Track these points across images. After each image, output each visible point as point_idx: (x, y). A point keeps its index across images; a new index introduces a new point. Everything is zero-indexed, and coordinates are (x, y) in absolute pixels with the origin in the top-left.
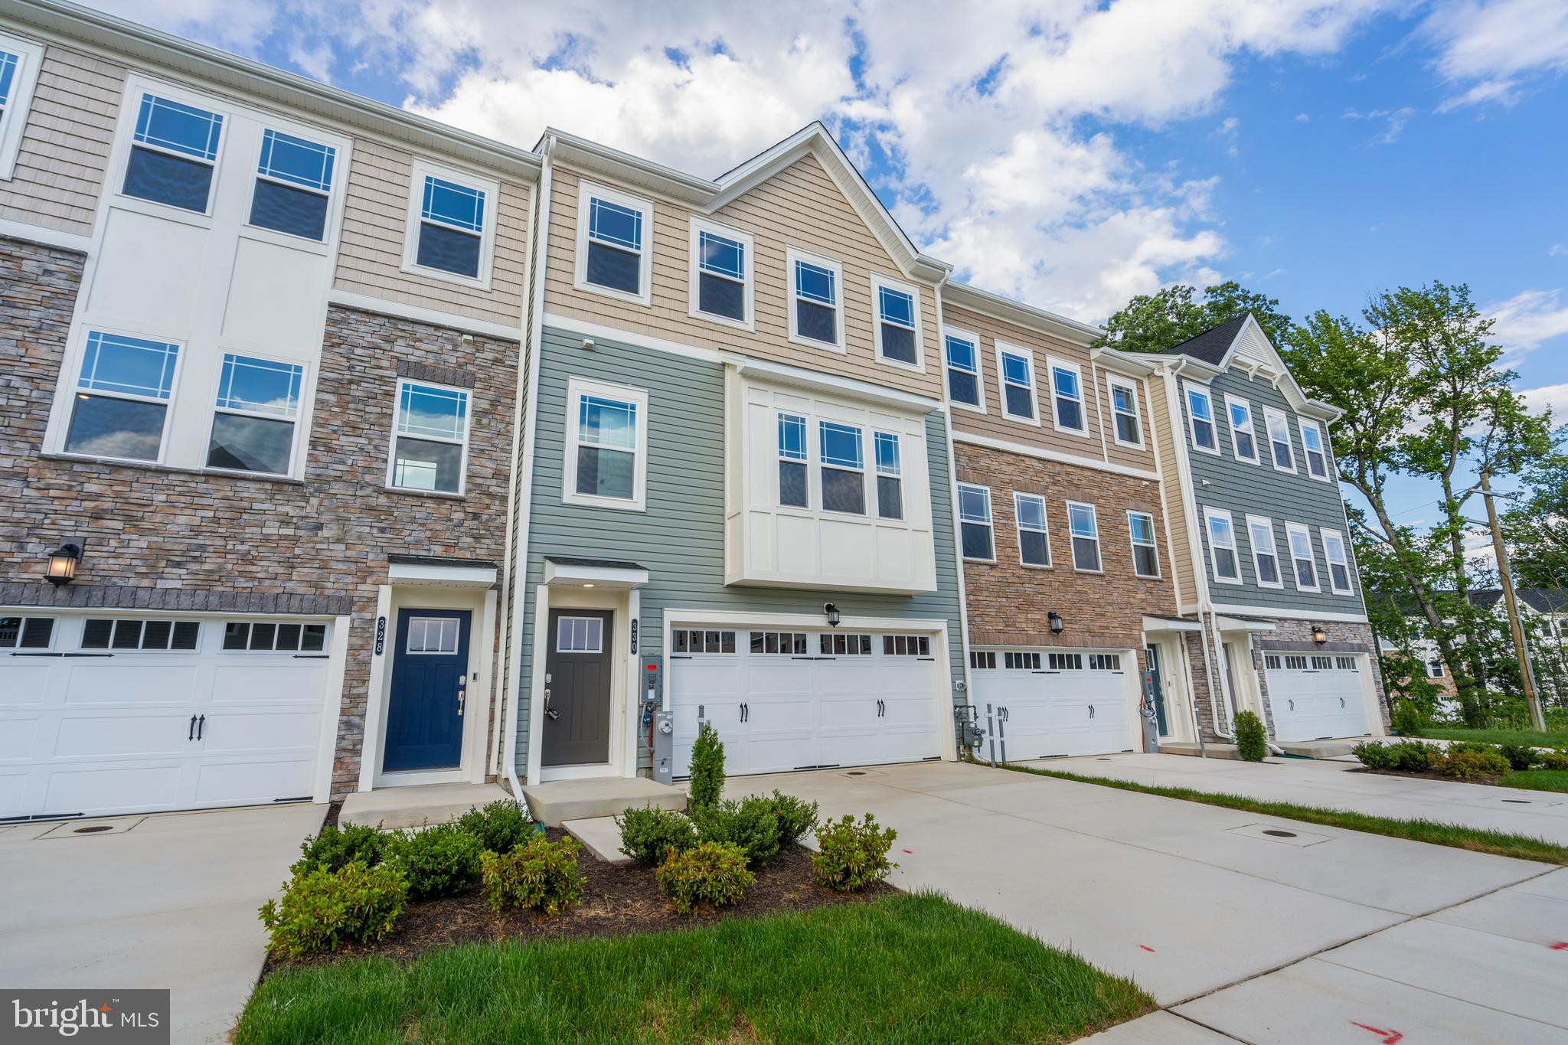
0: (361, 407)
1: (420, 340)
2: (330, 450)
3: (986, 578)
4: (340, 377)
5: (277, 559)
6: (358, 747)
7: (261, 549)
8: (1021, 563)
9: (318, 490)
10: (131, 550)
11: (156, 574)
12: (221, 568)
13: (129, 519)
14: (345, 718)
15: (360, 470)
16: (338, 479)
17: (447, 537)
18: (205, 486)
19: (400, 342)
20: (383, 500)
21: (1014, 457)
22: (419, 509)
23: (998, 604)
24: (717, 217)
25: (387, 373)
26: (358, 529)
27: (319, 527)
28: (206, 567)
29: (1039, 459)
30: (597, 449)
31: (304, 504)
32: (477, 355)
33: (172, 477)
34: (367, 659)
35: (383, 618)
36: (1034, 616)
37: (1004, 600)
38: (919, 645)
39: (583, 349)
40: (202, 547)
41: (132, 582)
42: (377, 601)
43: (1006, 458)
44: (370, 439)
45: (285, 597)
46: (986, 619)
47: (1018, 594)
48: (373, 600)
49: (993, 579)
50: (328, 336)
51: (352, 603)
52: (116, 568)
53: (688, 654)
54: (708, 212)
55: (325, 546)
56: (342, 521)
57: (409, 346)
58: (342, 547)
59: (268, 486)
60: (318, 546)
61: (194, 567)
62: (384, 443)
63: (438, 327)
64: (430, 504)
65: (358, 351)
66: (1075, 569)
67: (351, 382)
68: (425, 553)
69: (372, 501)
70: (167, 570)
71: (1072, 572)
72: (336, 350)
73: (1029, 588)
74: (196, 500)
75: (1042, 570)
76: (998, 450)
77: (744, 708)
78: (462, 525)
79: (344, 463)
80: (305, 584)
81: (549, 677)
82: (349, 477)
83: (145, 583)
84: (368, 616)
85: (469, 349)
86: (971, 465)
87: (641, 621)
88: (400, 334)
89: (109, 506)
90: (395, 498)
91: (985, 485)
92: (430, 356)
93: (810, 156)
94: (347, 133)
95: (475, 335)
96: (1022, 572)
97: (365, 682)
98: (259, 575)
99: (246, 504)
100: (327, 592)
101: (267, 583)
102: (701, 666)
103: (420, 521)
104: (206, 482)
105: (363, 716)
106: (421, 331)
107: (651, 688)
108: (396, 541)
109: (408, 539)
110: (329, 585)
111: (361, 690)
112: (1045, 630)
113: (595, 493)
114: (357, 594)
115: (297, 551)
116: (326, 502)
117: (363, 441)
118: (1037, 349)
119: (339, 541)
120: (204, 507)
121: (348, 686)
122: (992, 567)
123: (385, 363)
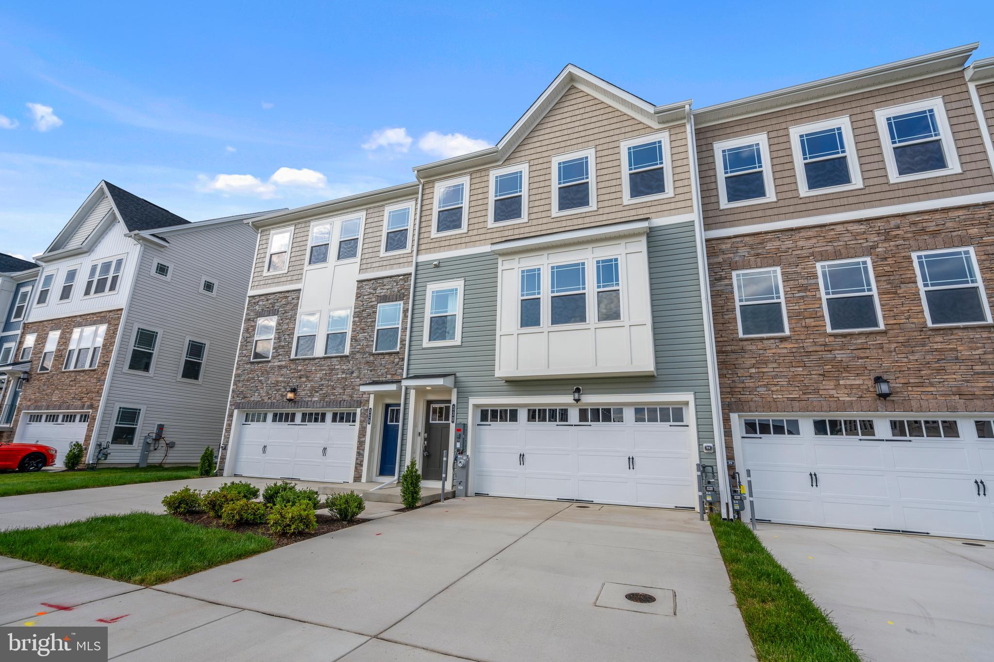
0: (366, 320)
1: (385, 285)
2: (356, 341)
3: (774, 351)
4: (359, 310)
5: (341, 387)
6: (362, 463)
7: (337, 384)
8: (829, 330)
9: (352, 358)
10: (307, 388)
11: (312, 396)
12: (327, 392)
13: (307, 377)
14: (358, 451)
15: (365, 347)
16: (358, 352)
17: (392, 371)
18: (324, 362)
19: (379, 288)
20: (372, 358)
21: (818, 229)
22: (383, 359)
23: (791, 374)
24: (507, 163)
25: (374, 303)
26: (364, 372)
27: (352, 373)
28: (324, 392)
29: (859, 221)
30: (447, 316)
31: (348, 364)
32: (405, 284)
33: (316, 360)
34: (365, 426)
35: (371, 409)
36: (848, 382)
37: (801, 369)
38: (675, 414)
39: (434, 267)
40: (322, 384)
41: (307, 399)
42: (369, 401)
43: (803, 234)
44: (368, 333)
45: (343, 401)
46: (774, 389)
47: (823, 362)
48: (368, 401)
49: (785, 351)
50: (357, 294)
51: (361, 402)
52: (304, 394)
53: (489, 423)
54: (500, 163)
55: (353, 380)
56: (359, 369)
57: (382, 289)
58: (359, 380)
59: (339, 359)
60: (352, 380)
61: (321, 392)
62: (373, 333)
63: (391, 277)
64: (387, 357)
65: (365, 297)
66: (930, 324)
67: (363, 311)
68: (384, 379)
69: (368, 359)
70: (315, 394)
71: (923, 328)
72: (359, 299)
73: (840, 355)
74: (322, 368)
75: (871, 333)
76: (791, 230)
77: (522, 456)
78: (398, 364)
79: (360, 345)
80: (348, 396)
81: (426, 434)
82: (361, 351)
83: (310, 399)
84: (366, 408)
85: (401, 283)
86: (753, 252)
87: (457, 405)
88: (378, 285)
89: (302, 373)
90: (376, 356)
91: (775, 265)
92: (389, 291)
93: (573, 87)
94: (362, 209)
95: (404, 275)
96: (832, 339)
97: (364, 436)
98: (336, 394)
99: (333, 367)
100: (355, 399)
101: (338, 396)
102: (496, 429)
103: (383, 365)
104: (324, 360)
105: (363, 450)
106: (385, 281)
107: (458, 442)
108: (375, 375)
109: (379, 373)
110: (355, 396)
111: (363, 439)
112: (870, 397)
113: (445, 339)
114: (363, 399)
115: (347, 383)
116: (355, 362)
117: (366, 334)
118: (851, 112)
119: (358, 377)
120: (323, 370)
121: (359, 438)
122: (783, 339)
123: (374, 299)
